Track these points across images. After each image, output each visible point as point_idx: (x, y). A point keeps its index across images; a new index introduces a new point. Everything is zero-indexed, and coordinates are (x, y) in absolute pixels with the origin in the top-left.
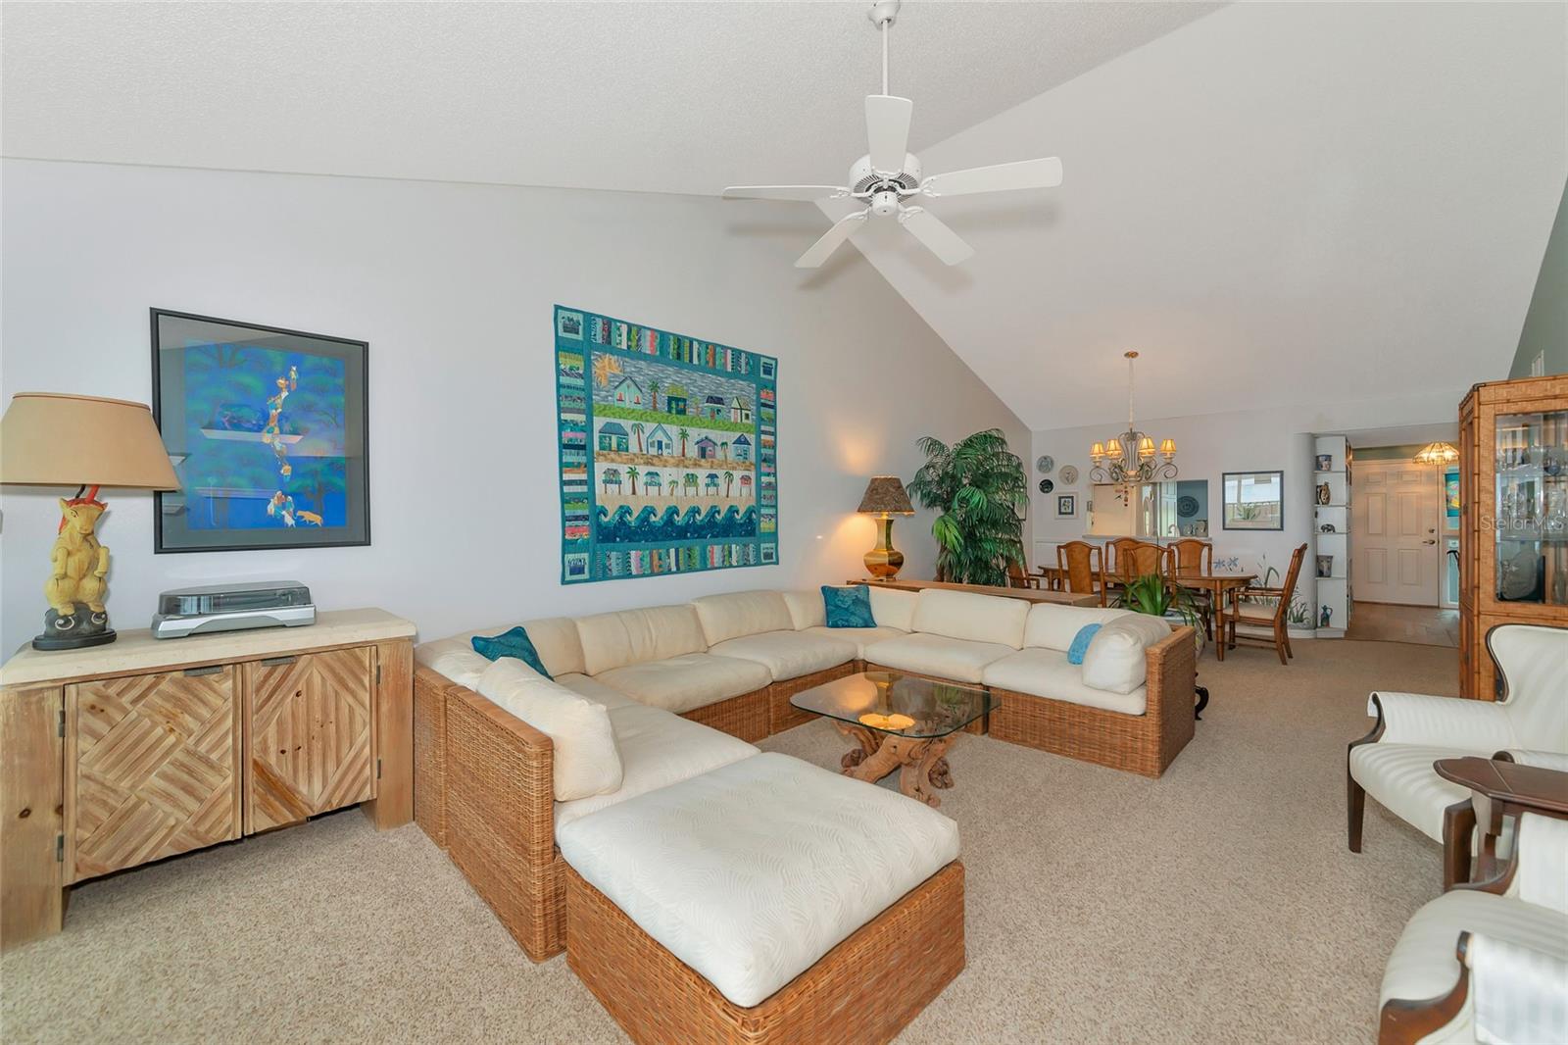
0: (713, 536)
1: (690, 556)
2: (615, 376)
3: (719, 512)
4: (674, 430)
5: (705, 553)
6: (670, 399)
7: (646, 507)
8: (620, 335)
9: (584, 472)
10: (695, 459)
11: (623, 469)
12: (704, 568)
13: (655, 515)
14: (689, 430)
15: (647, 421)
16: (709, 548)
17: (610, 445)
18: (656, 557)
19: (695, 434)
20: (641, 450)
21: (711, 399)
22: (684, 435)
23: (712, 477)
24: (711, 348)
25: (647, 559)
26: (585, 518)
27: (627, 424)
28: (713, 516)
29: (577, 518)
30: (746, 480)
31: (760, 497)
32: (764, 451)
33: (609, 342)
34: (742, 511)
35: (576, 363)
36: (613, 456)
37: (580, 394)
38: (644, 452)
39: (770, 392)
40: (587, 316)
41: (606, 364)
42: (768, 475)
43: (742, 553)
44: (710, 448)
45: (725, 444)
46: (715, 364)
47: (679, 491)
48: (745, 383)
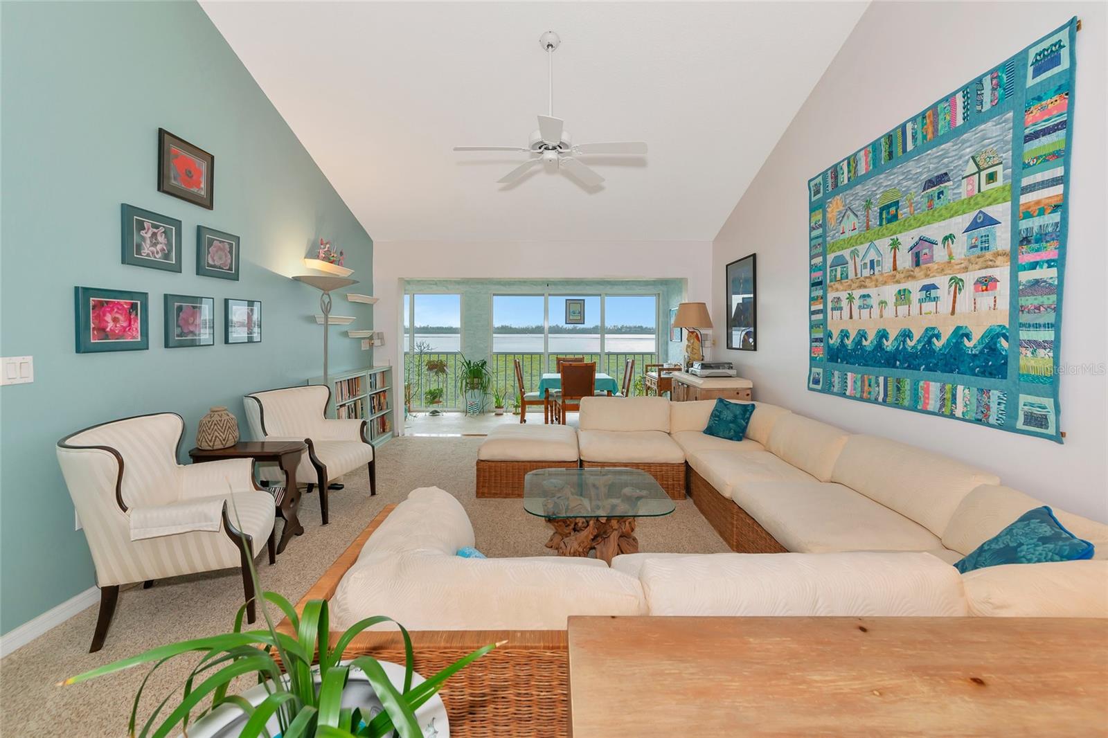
0: (928, 369)
1: (899, 389)
2: (840, 212)
3: (938, 336)
4: (884, 244)
5: (917, 390)
6: (882, 210)
7: (859, 330)
8: (843, 173)
9: (820, 303)
10: (908, 271)
11: (844, 295)
12: (913, 408)
13: (866, 340)
14: (902, 237)
15: (862, 243)
16: (921, 383)
17: (835, 276)
18: (867, 383)
19: (907, 239)
20: (856, 275)
21: (930, 183)
22: (895, 245)
23: (928, 288)
24: (930, 115)
25: (859, 383)
26: (821, 340)
27: (846, 253)
28: (929, 342)
29: (816, 340)
30: (986, 284)
31: (1016, 309)
32: (1024, 224)
33: (836, 186)
34: (977, 334)
35: (818, 217)
36: (837, 285)
37: (820, 240)
38: (859, 276)
39: (1053, 103)
40: (824, 174)
41: (835, 207)
42: (1034, 266)
43: (974, 401)
44: (926, 251)
45: (949, 238)
46: (936, 131)
47: (889, 311)
48: (990, 124)
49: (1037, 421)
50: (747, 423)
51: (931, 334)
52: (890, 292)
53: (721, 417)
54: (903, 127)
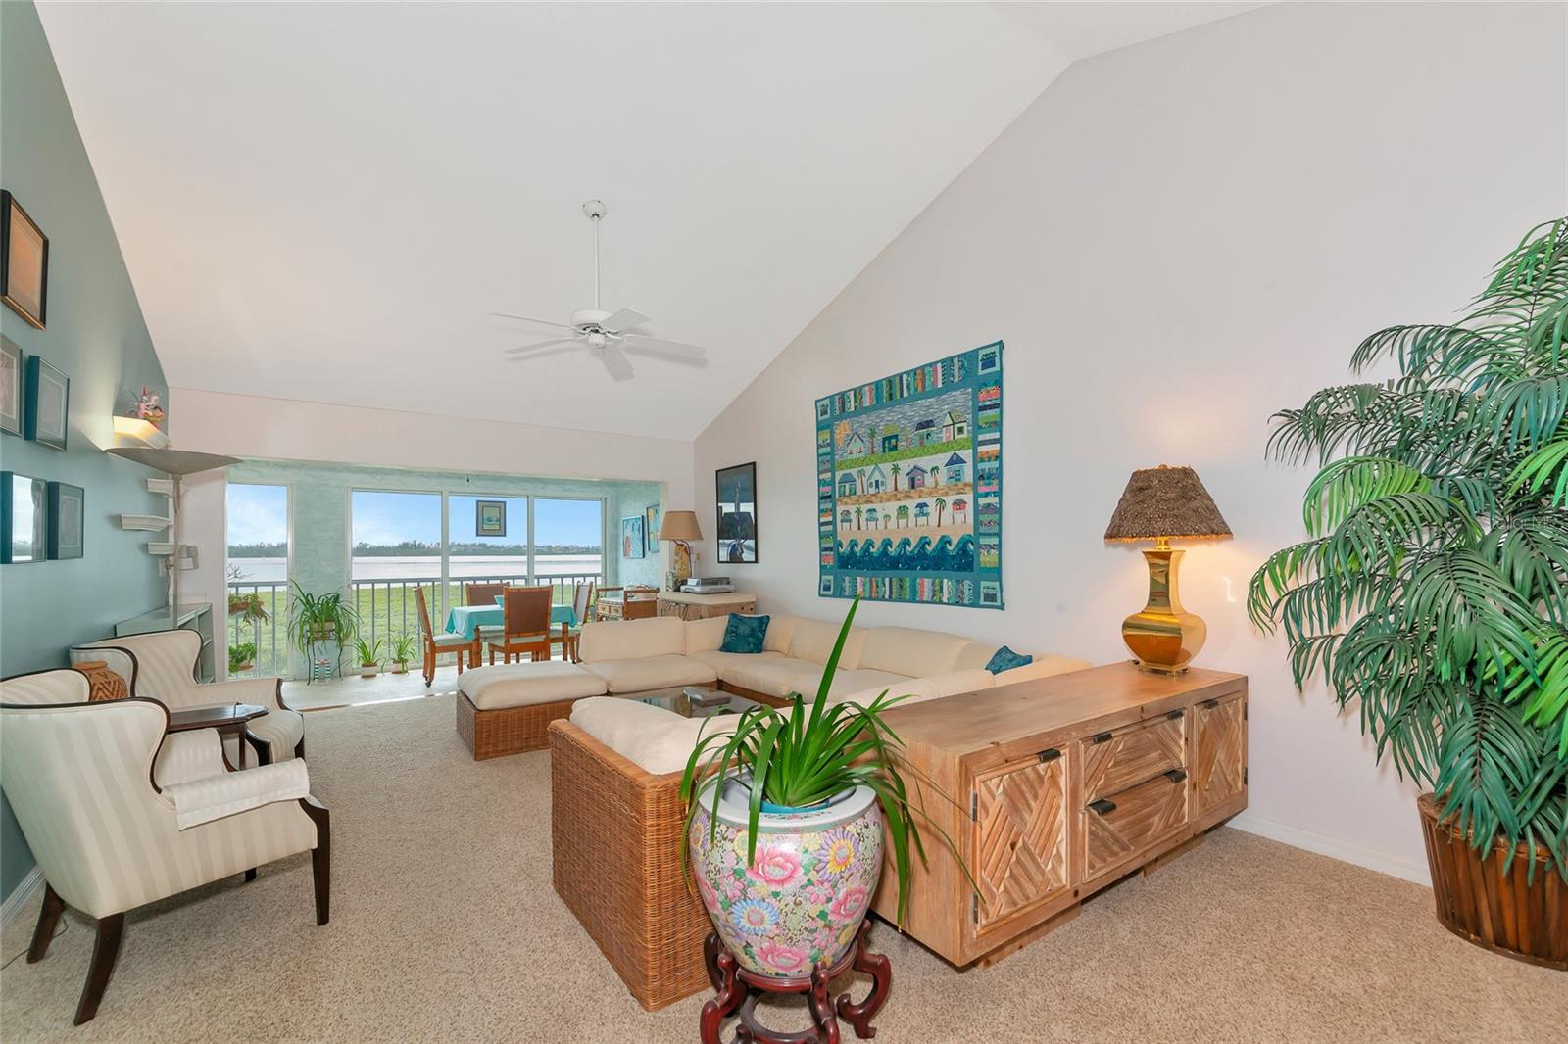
0: (923, 568)
1: (901, 586)
2: (847, 435)
3: (929, 543)
4: (887, 468)
5: (915, 585)
6: (884, 439)
7: (867, 539)
8: (850, 401)
9: (830, 515)
10: (906, 491)
11: (852, 509)
12: (913, 601)
13: (873, 547)
14: (901, 464)
15: (868, 465)
16: (918, 580)
17: (844, 491)
18: (874, 584)
19: (906, 466)
20: (863, 492)
21: (921, 426)
22: (896, 470)
23: (921, 506)
24: (919, 373)
25: (868, 585)
26: (831, 549)
27: (854, 472)
28: (923, 548)
29: (826, 550)
30: (959, 505)
31: (977, 523)
32: (981, 466)
33: (844, 411)
34: (955, 541)
35: (826, 435)
36: (846, 500)
37: (829, 458)
38: (866, 493)
39: (992, 389)
40: (831, 397)
41: (842, 430)
42: (986, 495)
43: (955, 590)
44: (919, 477)
45: (935, 469)
46: (924, 387)
47: (892, 524)
48: (959, 392)
49: (991, 597)
50: (764, 635)
51: (924, 542)
52: (892, 508)
53: (739, 632)
54: (900, 376)
